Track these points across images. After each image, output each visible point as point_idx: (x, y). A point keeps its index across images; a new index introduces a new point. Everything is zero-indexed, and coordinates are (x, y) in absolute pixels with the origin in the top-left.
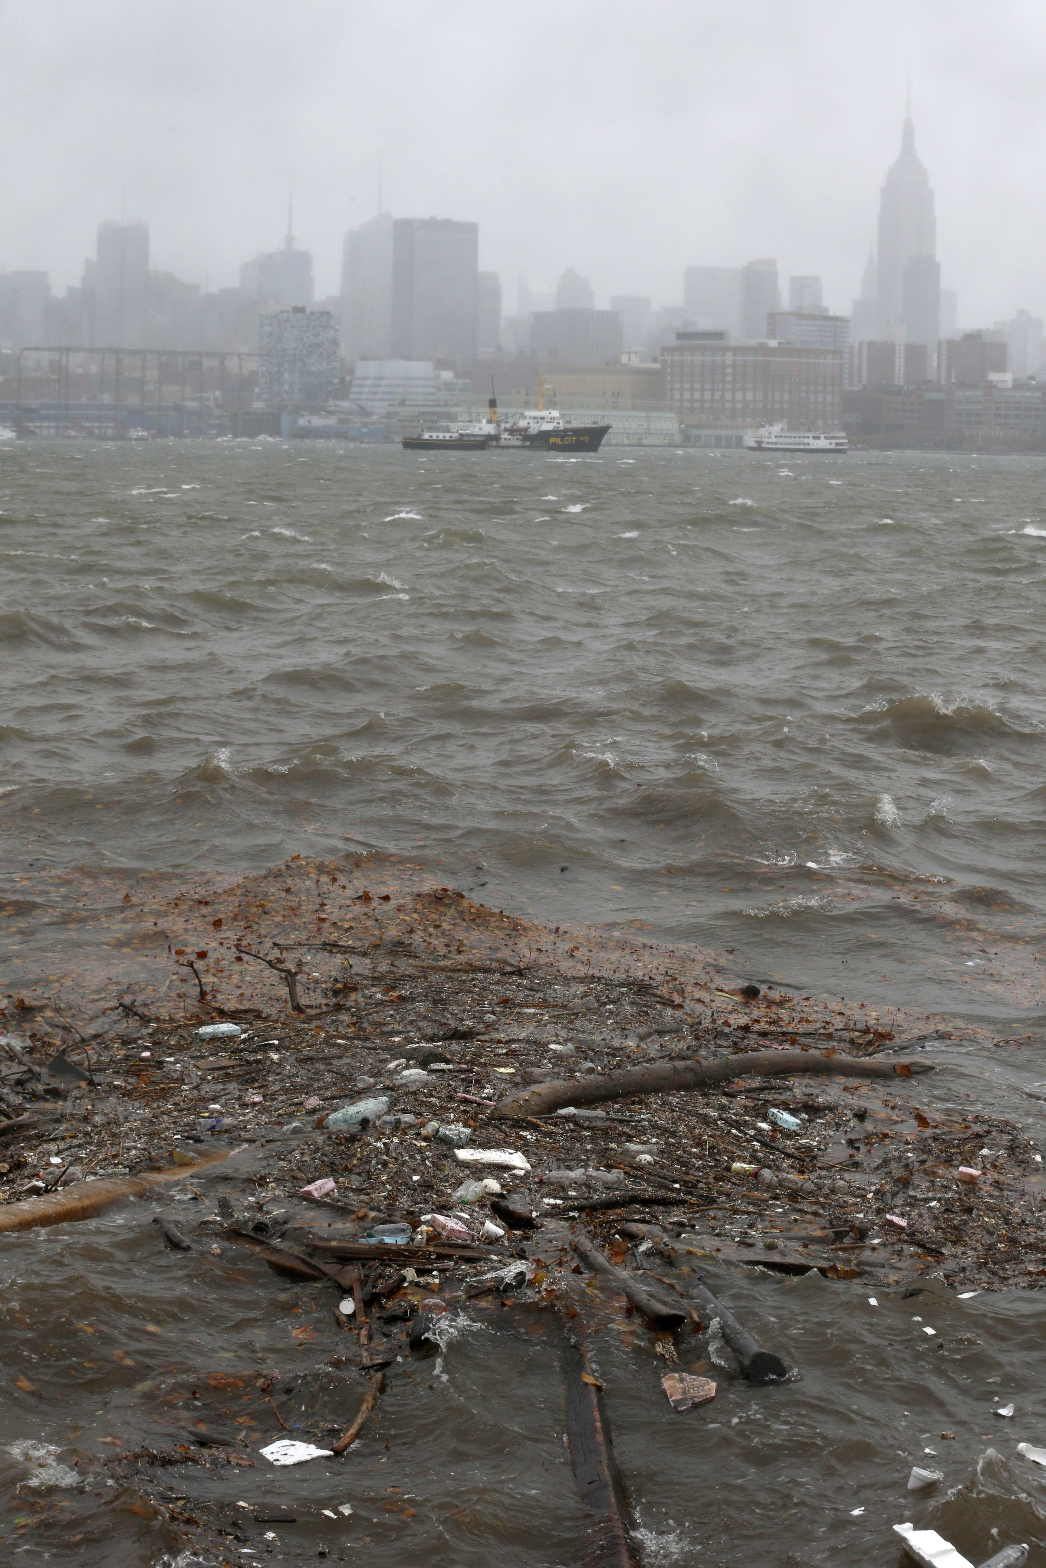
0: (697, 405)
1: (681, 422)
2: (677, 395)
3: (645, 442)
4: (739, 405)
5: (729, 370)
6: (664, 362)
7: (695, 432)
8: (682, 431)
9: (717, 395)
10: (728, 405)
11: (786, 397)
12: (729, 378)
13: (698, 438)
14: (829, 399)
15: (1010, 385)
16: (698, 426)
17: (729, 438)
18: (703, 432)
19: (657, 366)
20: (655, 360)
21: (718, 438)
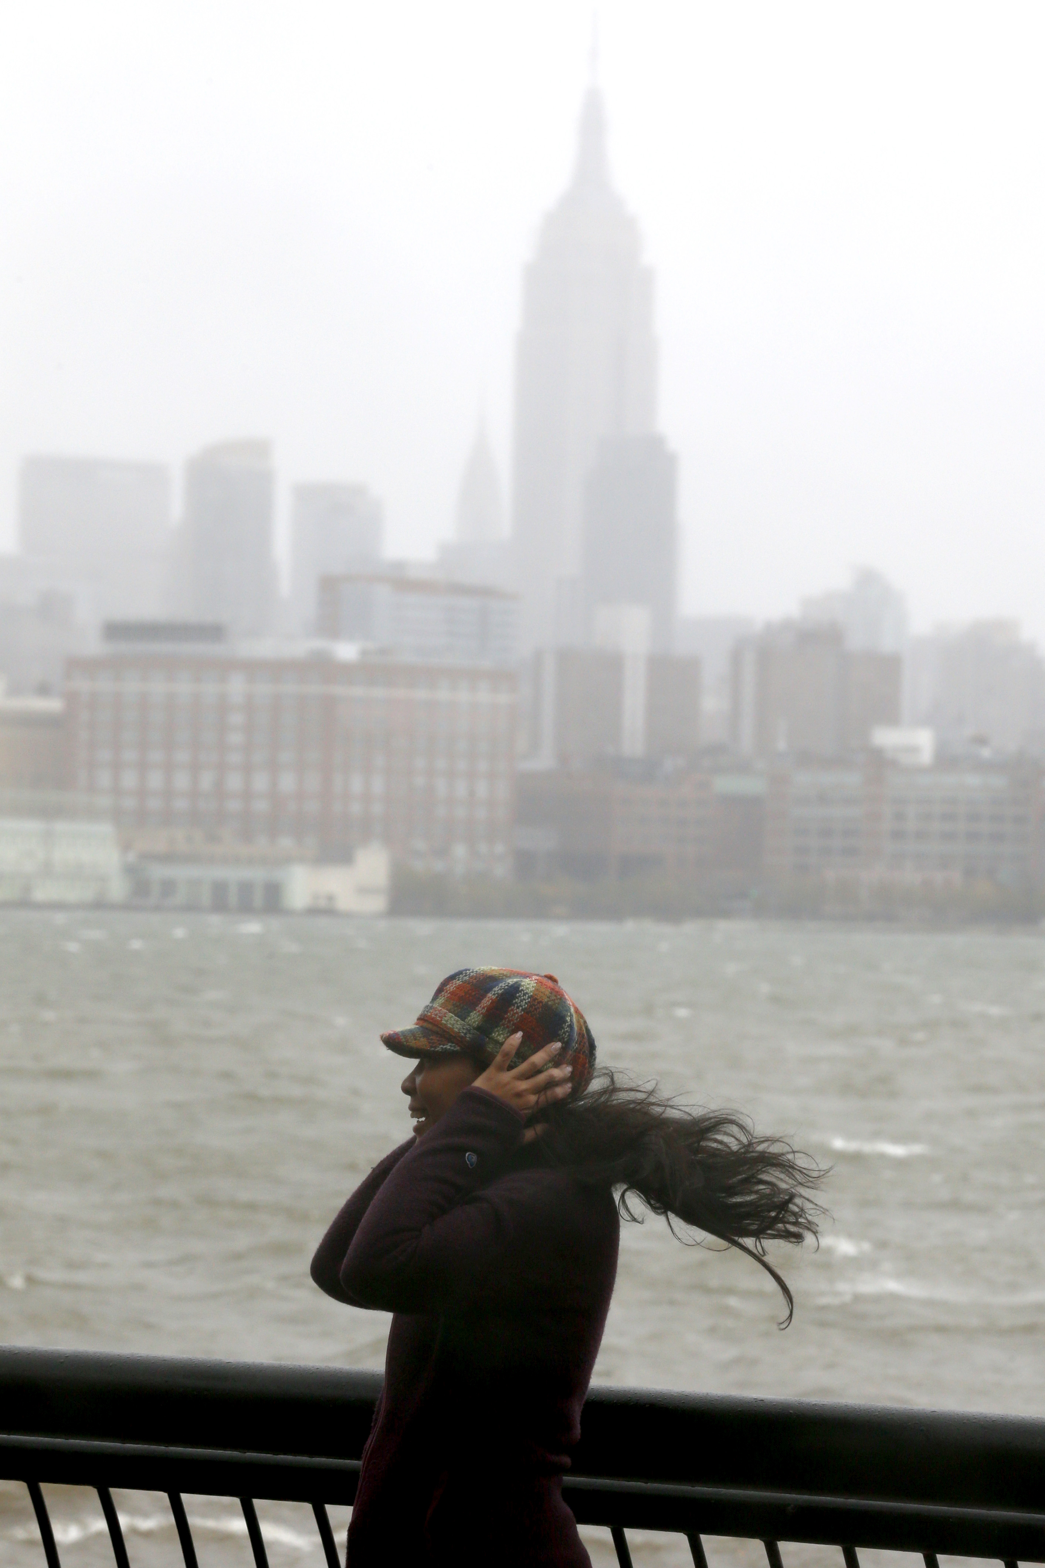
0: (154, 804)
1: (126, 847)
2: (104, 779)
3: (40, 894)
4: (261, 806)
5: (237, 719)
6: (71, 698)
7: (158, 872)
8: (130, 871)
9: (207, 780)
10: (234, 806)
11: (378, 785)
12: (236, 738)
13: (168, 887)
14: (482, 789)
15: (926, 756)
16: (168, 858)
17: (246, 888)
18: (180, 873)
19: (53, 705)
20: (43, 690)
21: (220, 889)
